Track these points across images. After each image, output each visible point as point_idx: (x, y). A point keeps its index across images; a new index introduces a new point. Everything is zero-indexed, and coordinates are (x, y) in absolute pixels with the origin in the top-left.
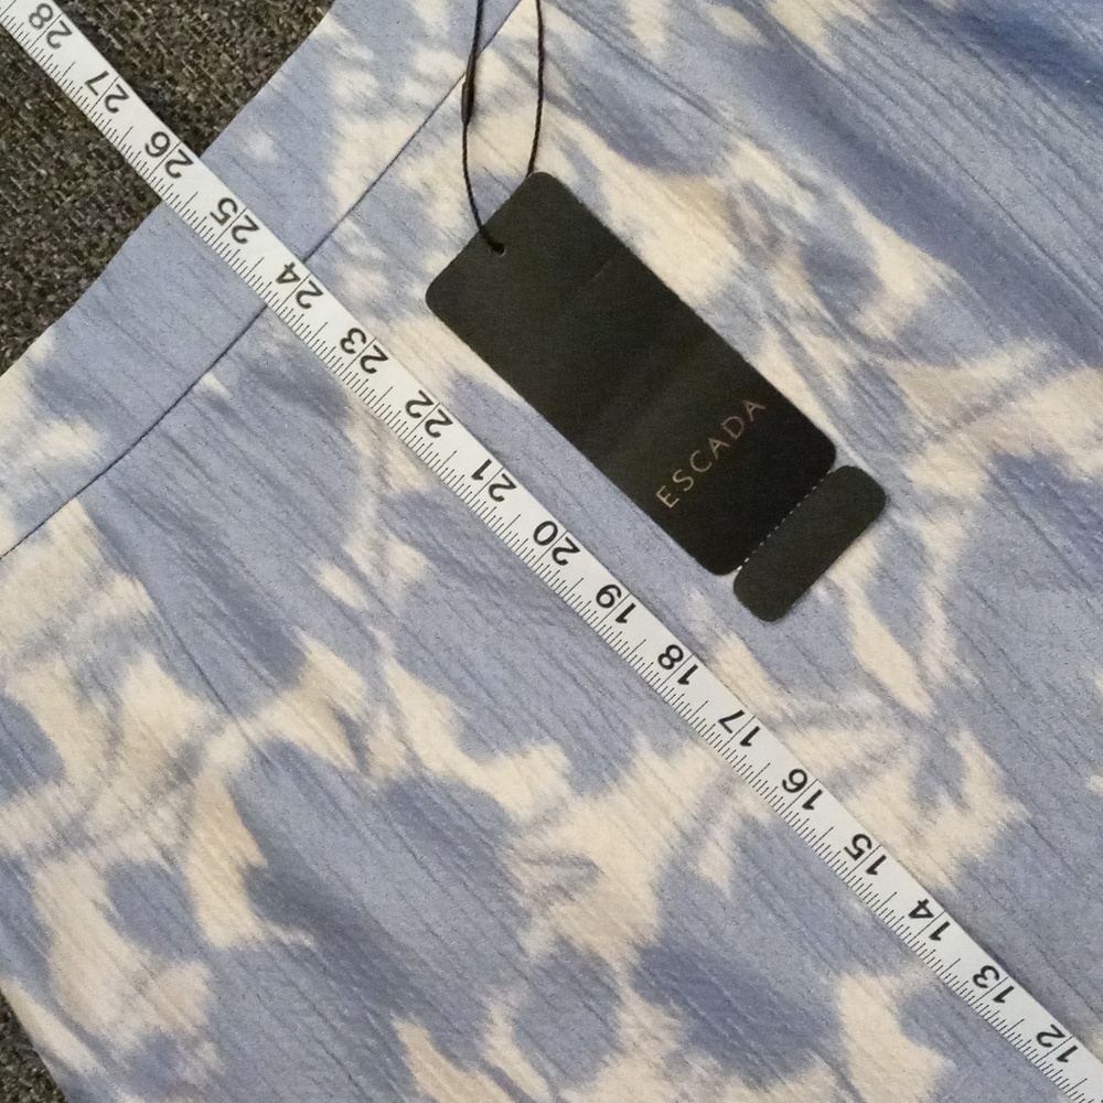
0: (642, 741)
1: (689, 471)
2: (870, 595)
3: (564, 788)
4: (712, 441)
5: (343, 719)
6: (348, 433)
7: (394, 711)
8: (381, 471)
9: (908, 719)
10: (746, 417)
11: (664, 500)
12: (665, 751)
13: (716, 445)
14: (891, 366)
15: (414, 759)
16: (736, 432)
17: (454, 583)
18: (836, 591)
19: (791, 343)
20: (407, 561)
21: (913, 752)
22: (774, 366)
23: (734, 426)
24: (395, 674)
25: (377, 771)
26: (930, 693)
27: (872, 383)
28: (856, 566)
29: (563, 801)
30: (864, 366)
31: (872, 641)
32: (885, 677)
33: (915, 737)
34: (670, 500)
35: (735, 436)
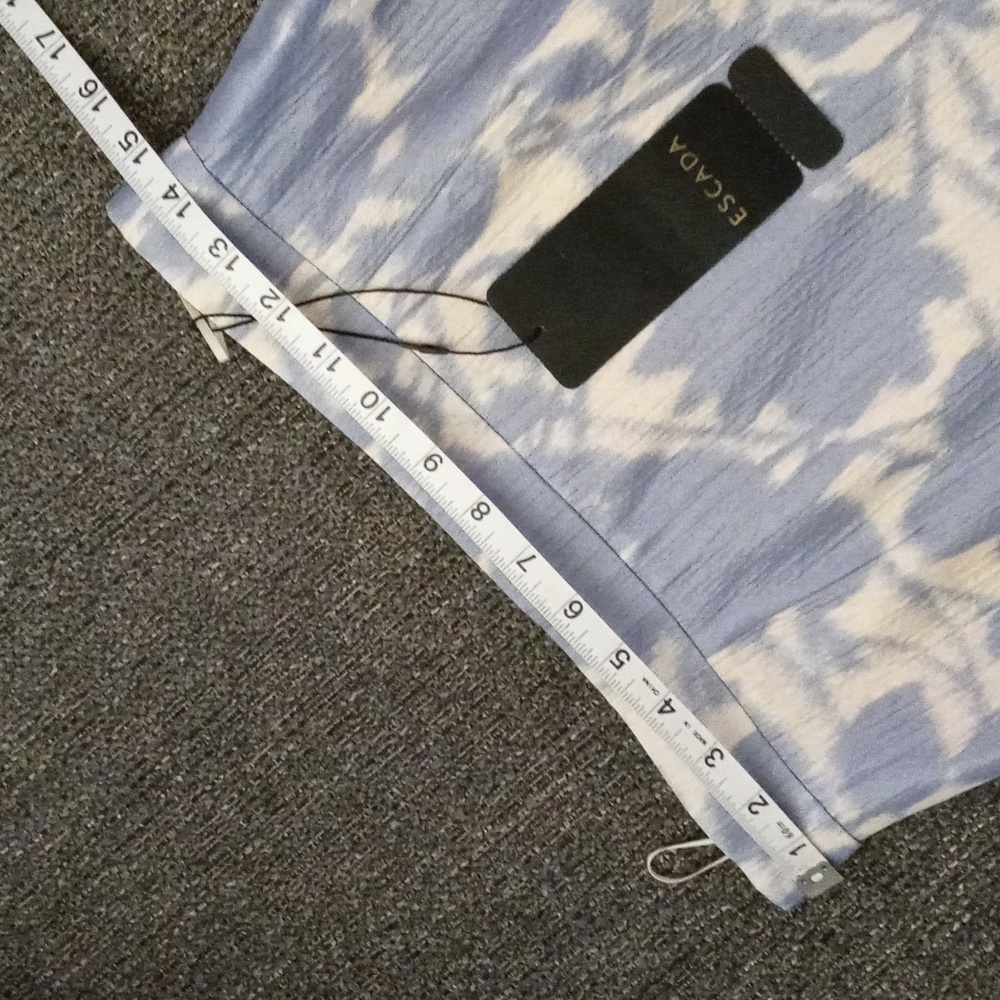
0: (926, 241)
2: (823, 58)
3: (959, 303)
4: (698, 179)
5: (890, 472)
6: (670, 454)
7: (888, 432)
8: (702, 432)
9: (922, 31)
10: (681, 153)
11: (740, 219)
12: (935, 223)
13: (701, 176)
14: (650, 35)
15: (927, 418)
16: (693, 160)
17: (790, 381)
18: (817, 86)
19: (624, 113)
20: (771, 417)
21: (949, 27)
22: (643, 128)
23: (688, 161)
24: (859, 430)
25: (933, 448)
26: (903, 13)
27: (662, 50)
28: (802, 70)
29: (970, 304)
30: (647, 57)
31: (860, 57)
32: (888, 47)
33: (937, 24)
34: (741, 214)
35: (696, 161)
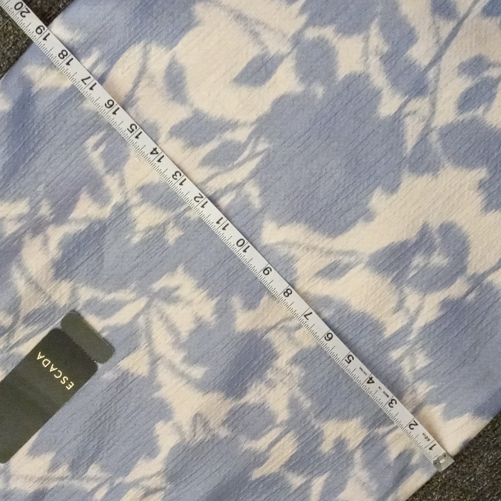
0: (156, 395)
1: (61, 378)
2: (105, 318)
3: (170, 423)
4: (51, 371)
5: (145, 495)
6: (50, 488)
7: (142, 479)
8: (62, 479)
9: (148, 306)
10: (43, 359)
11: (71, 387)
12: (159, 387)
13: (52, 369)
14: (22, 315)
15: (158, 474)
17: (101, 456)
18: (103, 330)
19: (17, 344)
20: (94, 471)
21: (160, 304)
22: (26, 349)
23: (46, 363)
24: (130, 478)
25: (163, 485)
26: (140, 297)
27: (29, 320)
28: (96, 323)
29: (174, 424)
30: (24, 322)
31: (122, 317)
33: (155, 303)
34: (71, 384)
35: (50, 362)
